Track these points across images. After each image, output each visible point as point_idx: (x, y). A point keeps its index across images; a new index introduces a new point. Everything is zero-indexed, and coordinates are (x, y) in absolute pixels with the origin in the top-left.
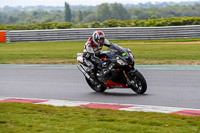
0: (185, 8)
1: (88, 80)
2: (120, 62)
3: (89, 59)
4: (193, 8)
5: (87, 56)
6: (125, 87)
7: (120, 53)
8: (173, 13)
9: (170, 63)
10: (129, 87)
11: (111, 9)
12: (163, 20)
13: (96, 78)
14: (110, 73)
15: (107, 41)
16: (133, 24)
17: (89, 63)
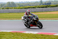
1: (25, 25)
2: (34, 19)
3: (25, 18)
4: (34, 3)
5: (25, 17)
6: (36, 26)
7: (34, 16)
10: (37, 26)
11: (10, 4)
12: (22, 7)
13: (27, 24)
14: (31, 22)
15: (31, 13)
16: (14, 8)
17: (25, 19)
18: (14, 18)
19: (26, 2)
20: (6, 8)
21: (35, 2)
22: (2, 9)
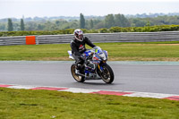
0: (172, 18)
8: (163, 22)
9: (161, 60)
12: (155, 27)
16: (132, 30)
18: (143, 56)
19: (156, 14)
20: (111, 30)
22: (102, 32)
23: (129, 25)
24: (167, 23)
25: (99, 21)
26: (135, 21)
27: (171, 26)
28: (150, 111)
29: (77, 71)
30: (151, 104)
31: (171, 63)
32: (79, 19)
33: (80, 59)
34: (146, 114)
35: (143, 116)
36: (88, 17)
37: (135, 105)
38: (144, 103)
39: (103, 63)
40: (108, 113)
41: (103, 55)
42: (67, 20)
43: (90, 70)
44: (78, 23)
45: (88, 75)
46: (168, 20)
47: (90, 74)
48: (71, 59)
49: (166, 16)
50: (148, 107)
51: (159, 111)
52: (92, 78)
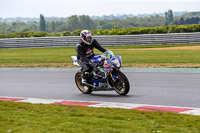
0: (142, 19)
4: (149, 20)
8: (132, 24)
12: (124, 30)
21: (152, 17)
23: (95, 27)
24: (136, 26)
25: (61, 23)
26: (102, 23)
27: (141, 29)
28: (117, 123)
29: (83, 80)
30: (118, 115)
31: (141, 70)
32: (38, 21)
33: (88, 65)
34: (113, 127)
35: (110, 129)
36: (49, 19)
37: (101, 117)
38: (112, 115)
39: (116, 71)
40: (71, 126)
41: (116, 61)
42: (26, 22)
43: (100, 80)
44: (38, 25)
45: (97, 85)
46: (137, 22)
47: (100, 84)
48: (76, 66)
49: (135, 17)
50: (115, 118)
51: (127, 123)
52: (102, 89)
